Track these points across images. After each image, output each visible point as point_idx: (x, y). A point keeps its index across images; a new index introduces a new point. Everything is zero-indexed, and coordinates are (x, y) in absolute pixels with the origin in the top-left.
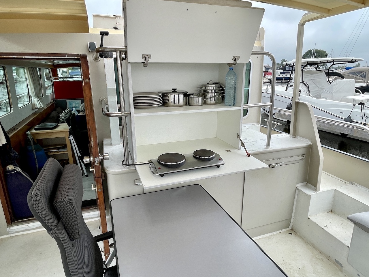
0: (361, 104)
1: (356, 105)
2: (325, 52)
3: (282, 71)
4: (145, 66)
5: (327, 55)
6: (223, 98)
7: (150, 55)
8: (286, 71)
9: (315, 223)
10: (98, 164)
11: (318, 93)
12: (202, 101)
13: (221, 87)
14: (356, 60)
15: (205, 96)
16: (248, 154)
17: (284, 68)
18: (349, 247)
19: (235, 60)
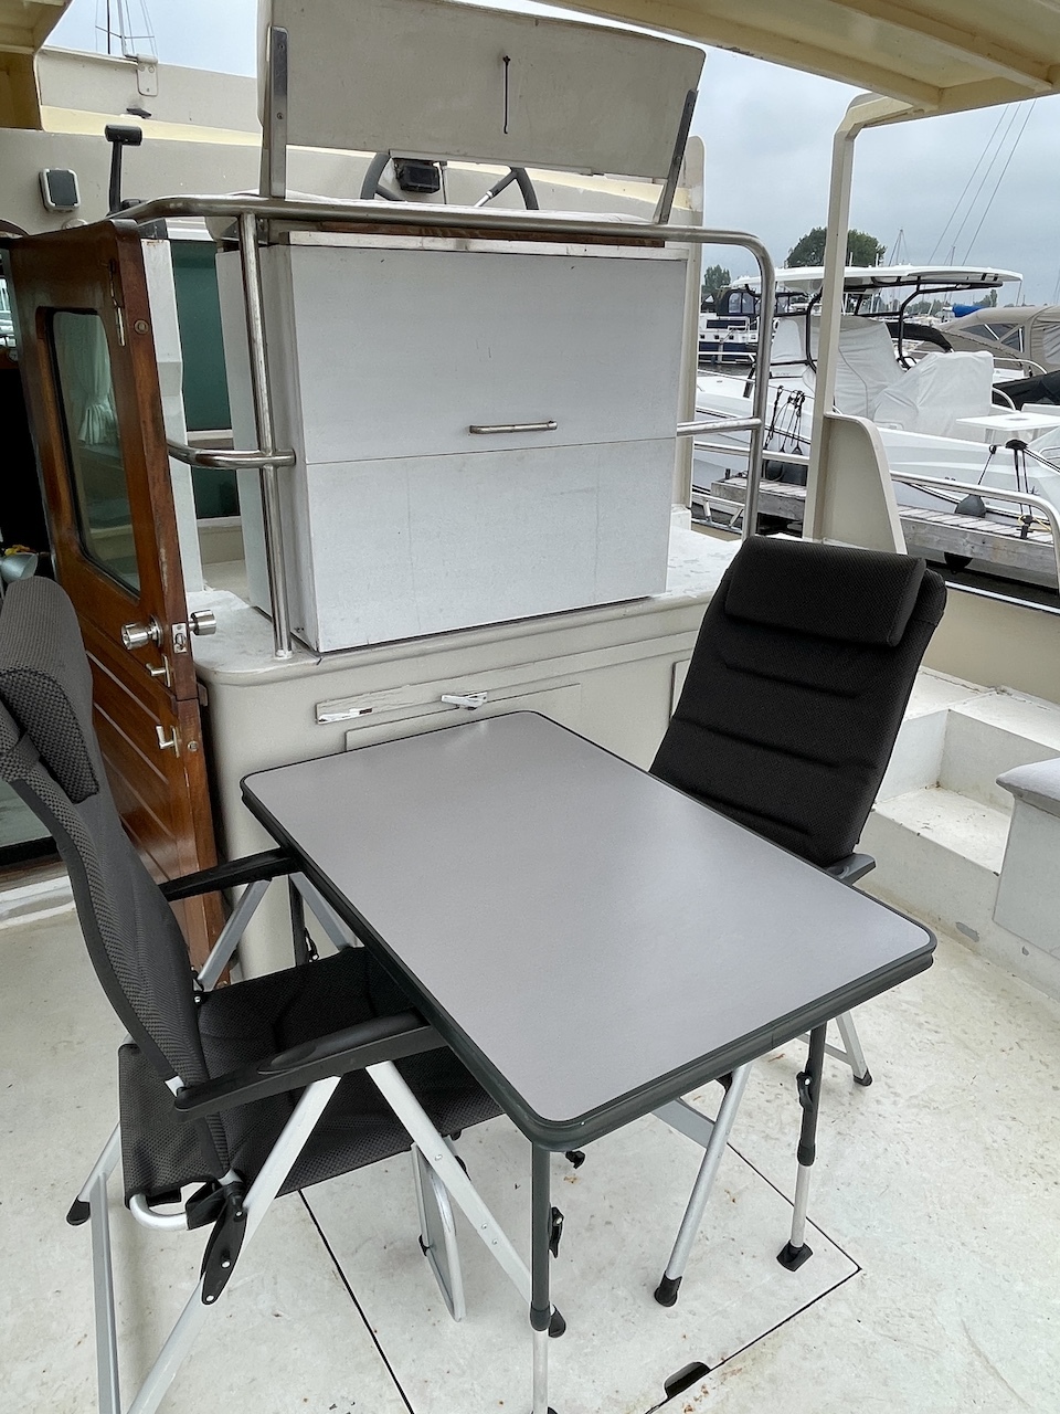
0: (1016, 445)
1: (998, 448)
2: (874, 242)
3: (713, 317)
5: (881, 252)
8: (729, 318)
9: (892, 822)
10: (184, 650)
11: (863, 404)
14: (995, 279)
17: (720, 306)
18: (997, 875)
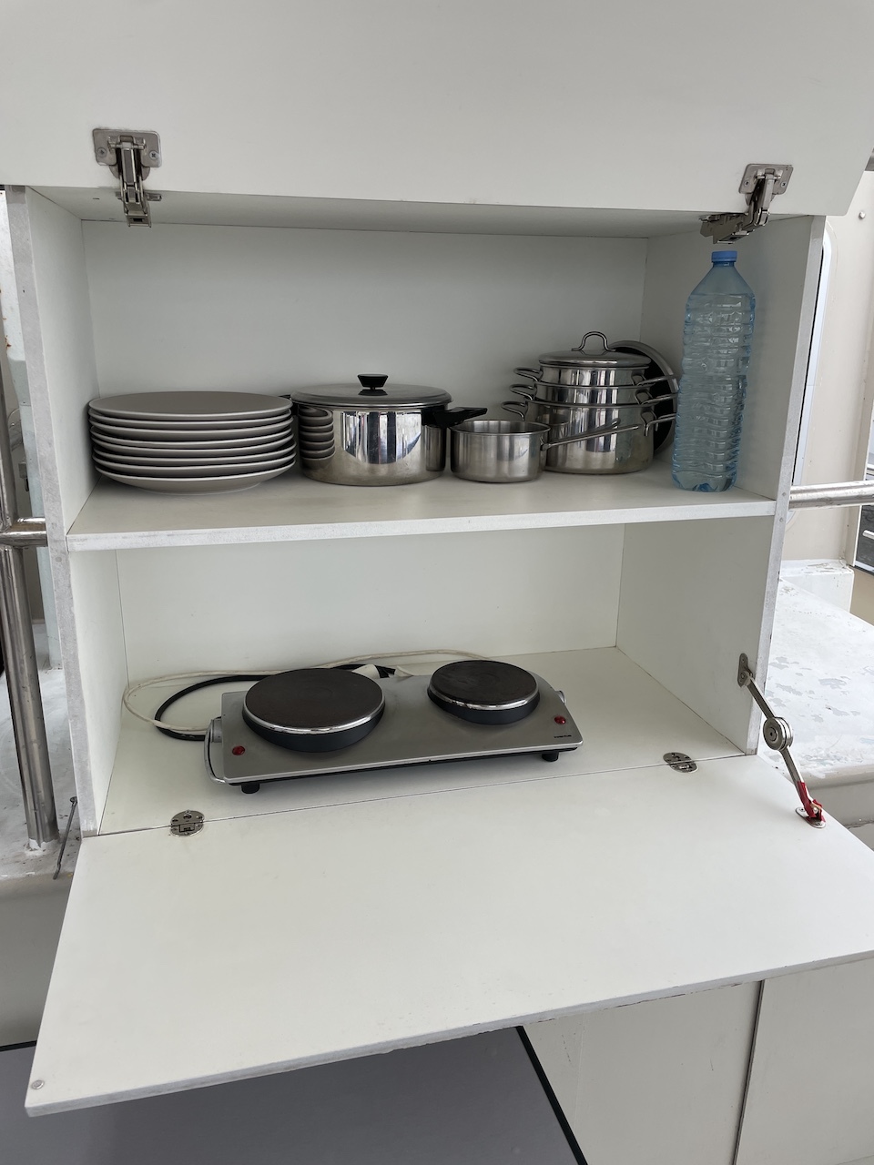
4: (138, 220)
6: (662, 437)
7: (153, 138)
12: (532, 454)
13: (653, 370)
15: (556, 421)
16: (808, 807)
19: (756, 194)
